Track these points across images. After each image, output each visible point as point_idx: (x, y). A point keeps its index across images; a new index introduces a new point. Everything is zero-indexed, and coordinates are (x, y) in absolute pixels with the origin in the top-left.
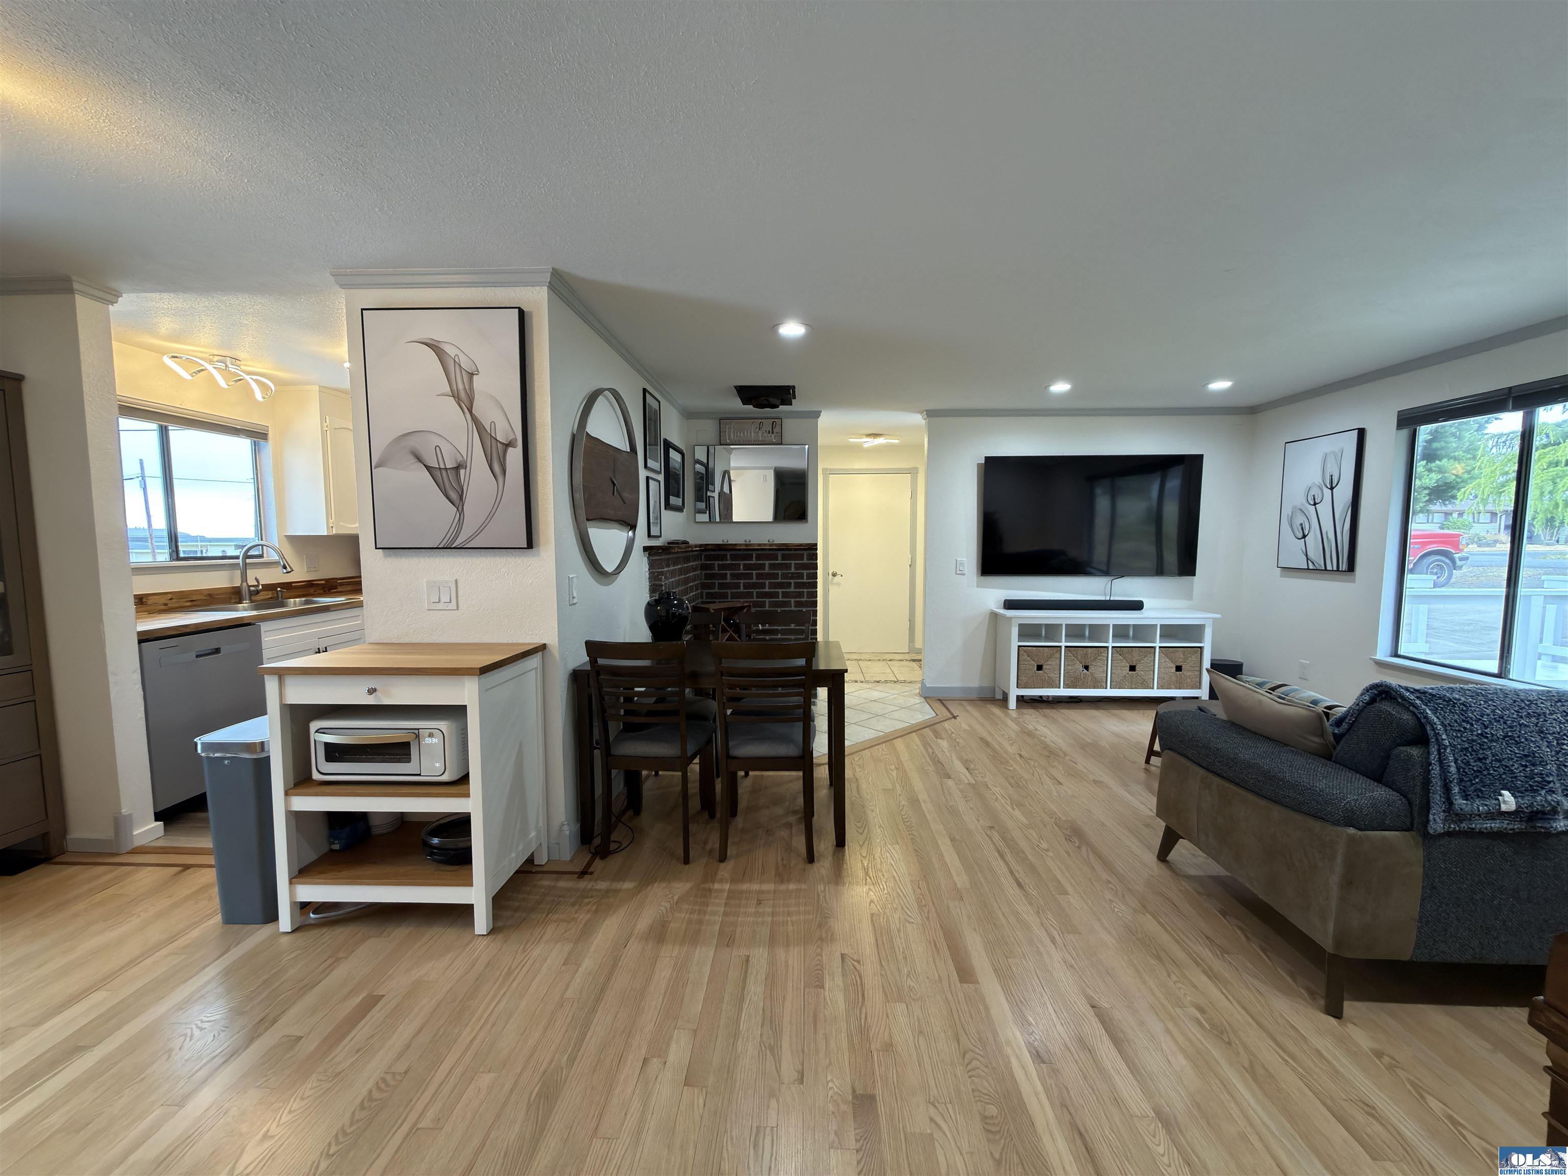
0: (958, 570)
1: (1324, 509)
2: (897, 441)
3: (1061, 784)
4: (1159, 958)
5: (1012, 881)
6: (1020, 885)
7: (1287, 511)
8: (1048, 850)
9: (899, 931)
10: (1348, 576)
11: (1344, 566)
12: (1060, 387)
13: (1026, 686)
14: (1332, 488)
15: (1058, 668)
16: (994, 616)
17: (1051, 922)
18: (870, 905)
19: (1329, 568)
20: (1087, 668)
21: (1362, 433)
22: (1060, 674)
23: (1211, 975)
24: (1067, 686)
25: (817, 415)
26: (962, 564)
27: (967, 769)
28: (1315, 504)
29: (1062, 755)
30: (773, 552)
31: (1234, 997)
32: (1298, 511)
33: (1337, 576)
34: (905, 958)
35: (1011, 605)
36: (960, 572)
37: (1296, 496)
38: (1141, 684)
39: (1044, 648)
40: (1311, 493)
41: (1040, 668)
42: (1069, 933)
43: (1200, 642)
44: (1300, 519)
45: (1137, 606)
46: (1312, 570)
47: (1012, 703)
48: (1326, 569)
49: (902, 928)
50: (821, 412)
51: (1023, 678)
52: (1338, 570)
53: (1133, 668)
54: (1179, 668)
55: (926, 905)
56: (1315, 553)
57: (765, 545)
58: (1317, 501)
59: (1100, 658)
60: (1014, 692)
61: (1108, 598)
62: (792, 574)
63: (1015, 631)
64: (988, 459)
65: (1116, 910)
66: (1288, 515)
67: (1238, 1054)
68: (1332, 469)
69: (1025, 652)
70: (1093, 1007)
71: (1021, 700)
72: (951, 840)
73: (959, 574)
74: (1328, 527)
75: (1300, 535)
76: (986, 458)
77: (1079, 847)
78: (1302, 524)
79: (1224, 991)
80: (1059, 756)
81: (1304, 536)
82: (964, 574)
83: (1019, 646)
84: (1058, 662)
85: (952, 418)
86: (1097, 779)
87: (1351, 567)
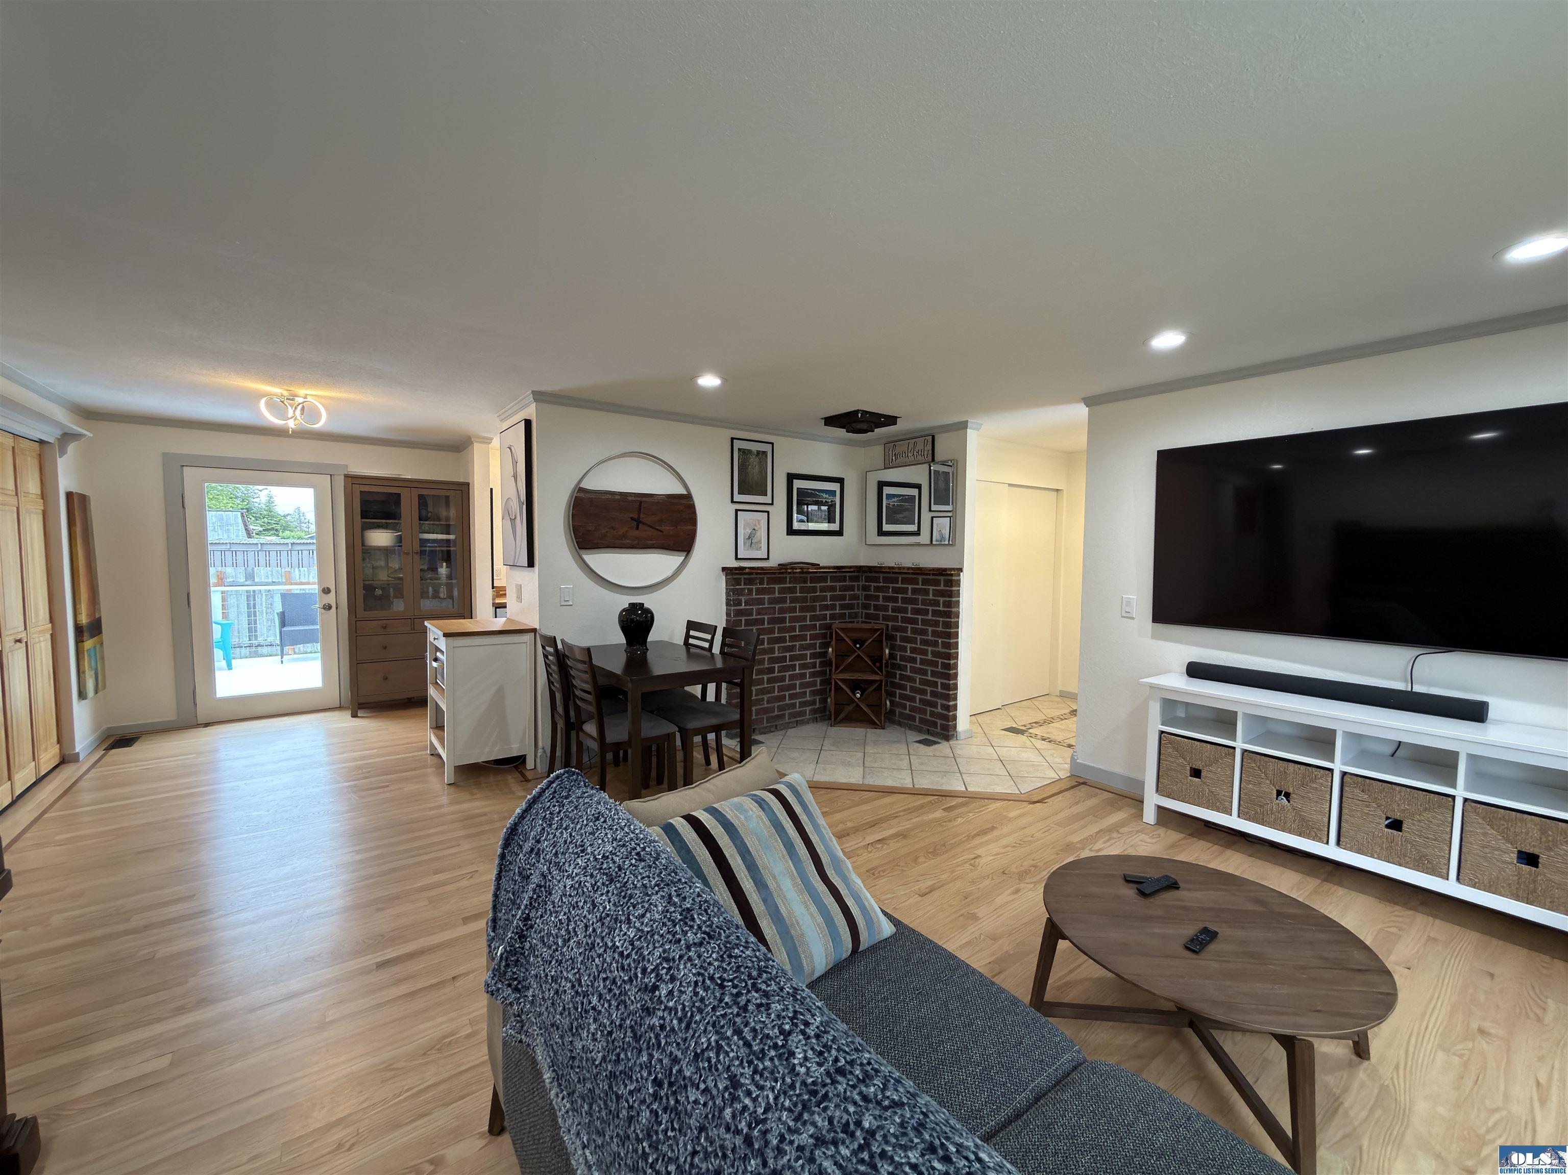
0: (1123, 612)
13: (1177, 797)
15: (1227, 779)
20: (1286, 796)
22: (1232, 792)
24: (1244, 816)
25: (964, 425)
26: (1129, 603)
30: (915, 576)
35: (1196, 671)
36: (1127, 615)
38: (1415, 861)
39: (1204, 745)
41: (1196, 773)
47: (1150, 812)
50: (969, 422)
51: (1167, 782)
53: (1394, 824)
54: (1529, 859)
59: (1314, 786)
60: (1152, 800)
62: (930, 600)
63: (1156, 707)
64: (1161, 454)
69: (1168, 741)
76: (1159, 452)
82: (1133, 618)
83: (1162, 732)
84: (1228, 773)
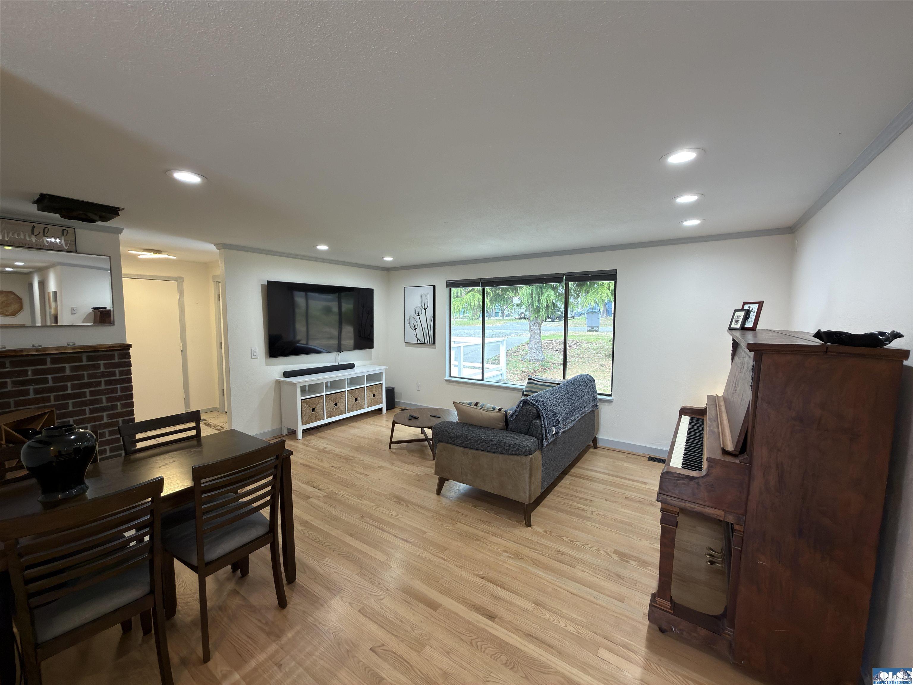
0: (252, 355)
1: (423, 317)
2: (175, 258)
3: (368, 475)
4: (478, 540)
5: (400, 541)
6: (406, 541)
7: (407, 318)
8: (397, 515)
9: (382, 609)
10: (432, 346)
11: (432, 342)
12: (323, 247)
13: (307, 423)
14: (425, 309)
15: (322, 407)
16: (278, 382)
17: (435, 551)
18: (352, 607)
19: (426, 343)
20: (336, 404)
21: (434, 287)
22: (324, 411)
23: (494, 535)
24: (328, 417)
25: (120, 231)
26: (255, 351)
27: (314, 487)
28: (419, 315)
29: (353, 459)
30: (78, 355)
31: (507, 539)
32: (412, 318)
33: (429, 346)
34: (401, 621)
35: (287, 374)
37: (411, 312)
38: (360, 407)
39: (315, 398)
40: (417, 311)
41: (313, 410)
42: (445, 551)
43: (381, 381)
44: (413, 321)
45: (351, 366)
46: (419, 344)
47: (300, 435)
48: (425, 343)
49: (382, 606)
50: (123, 229)
51: (305, 419)
52: (430, 344)
53: (356, 400)
54: (374, 396)
55: (379, 583)
56: (420, 336)
57: (65, 348)
58: (420, 314)
59: (342, 398)
60: (301, 428)
61: (337, 364)
62: (102, 373)
63: (299, 391)
64: (269, 282)
65: (448, 528)
66: (408, 320)
67: (527, 561)
68: (424, 301)
69: (305, 402)
70: (483, 578)
71: (304, 431)
72: (351, 536)
73: (253, 358)
74: (425, 325)
75: (414, 329)
76: (268, 282)
77: (407, 505)
78: (414, 324)
79: (504, 539)
80: (351, 460)
81: (415, 329)
82: (257, 358)
83: (302, 400)
84: (322, 405)
85: (243, 252)
86: (380, 466)
87: (434, 343)
